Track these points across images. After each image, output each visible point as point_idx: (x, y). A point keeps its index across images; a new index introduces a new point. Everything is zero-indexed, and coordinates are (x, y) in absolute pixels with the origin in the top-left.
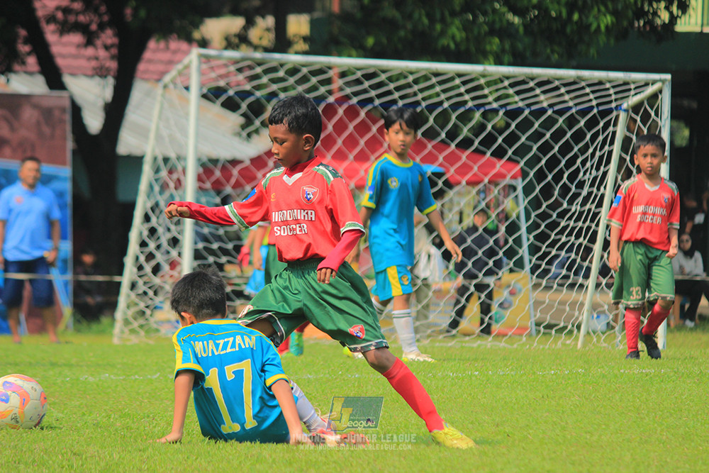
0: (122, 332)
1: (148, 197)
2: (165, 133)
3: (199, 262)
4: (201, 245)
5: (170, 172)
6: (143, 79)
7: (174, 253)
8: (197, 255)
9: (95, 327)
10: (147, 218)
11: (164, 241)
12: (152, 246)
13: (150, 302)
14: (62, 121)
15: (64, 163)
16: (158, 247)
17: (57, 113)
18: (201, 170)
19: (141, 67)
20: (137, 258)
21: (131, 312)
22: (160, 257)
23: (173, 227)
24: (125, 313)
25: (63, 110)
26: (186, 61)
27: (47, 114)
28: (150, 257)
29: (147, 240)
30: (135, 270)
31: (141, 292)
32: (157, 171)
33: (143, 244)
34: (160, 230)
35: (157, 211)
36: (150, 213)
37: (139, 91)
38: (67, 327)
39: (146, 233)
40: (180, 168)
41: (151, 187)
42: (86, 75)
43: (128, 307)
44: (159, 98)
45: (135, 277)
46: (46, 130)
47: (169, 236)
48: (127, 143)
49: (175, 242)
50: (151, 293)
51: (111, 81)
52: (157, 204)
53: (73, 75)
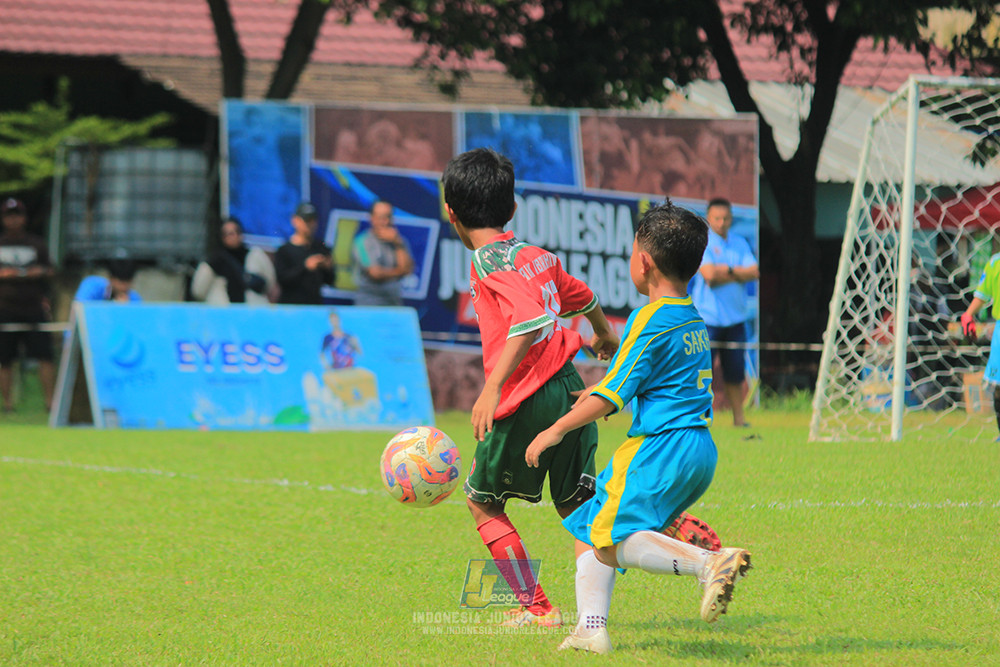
0: (819, 424)
1: (853, 258)
2: (878, 154)
3: (915, 338)
4: (917, 318)
5: (880, 227)
6: (850, 86)
7: (884, 327)
8: (912, 330)
9: (787, 402)
10: (851, 284)
11: (871, 312)
12: (857, 318)
13: (853, 388)
14: (748, 151)
15: (751, 202)
16: (865, 320)
17: (742, 141)
18: (918, 224)
19: (849, 70)
20: (839, 334)
21: (829, 401)
22: (866, 332)
23: (882, 296)
24: (823, 401)
25: (750, 137)
26: (901, 91)
27: (731, 141)
28: (854, 333)
29: (851, 311)
30: (835, 348)
31: (842, 375)
32: (864, 226)
33: (846, 316)
34: (867, 300)
35: (864, 277)
36: (855, 278)
37: (845, 100)
38: (752, 403)
39: (849, 303)
40: (892, 224)
41: (857, 246)
42: (778, 82)
43: (827, 393)
44: (867, 136)
45: (836, 356)
46: (729, 162)
47: (878, 306)
48: (829, 167)
49: (884, 313)
50: (855, 377)
51: (809, 90)
52: (863, 266)
53: (762, 81)
